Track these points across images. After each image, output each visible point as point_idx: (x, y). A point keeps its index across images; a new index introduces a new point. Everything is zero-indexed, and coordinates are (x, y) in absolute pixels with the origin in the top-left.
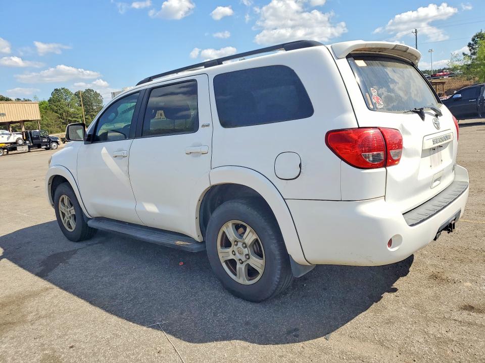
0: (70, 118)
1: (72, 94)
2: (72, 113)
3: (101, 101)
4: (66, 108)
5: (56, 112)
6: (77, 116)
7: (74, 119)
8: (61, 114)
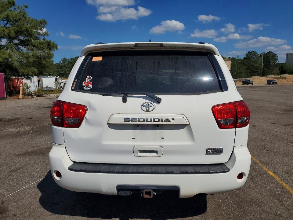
0: (254, 70)
1: (258, 55)
2: (256, 67)
3: (276, 60)
4: (253, 64)
5: (246, 66)
6: (258, 68)
7: (256, 70)
8: (249, 67)
